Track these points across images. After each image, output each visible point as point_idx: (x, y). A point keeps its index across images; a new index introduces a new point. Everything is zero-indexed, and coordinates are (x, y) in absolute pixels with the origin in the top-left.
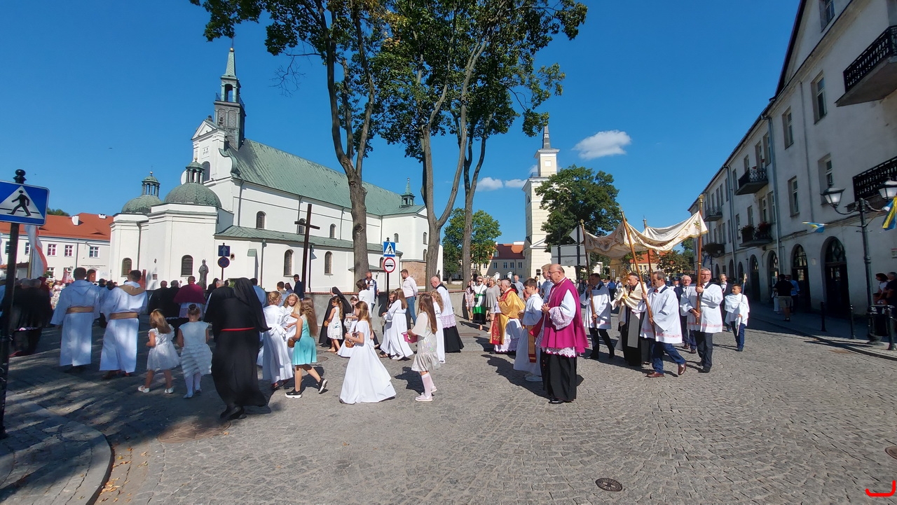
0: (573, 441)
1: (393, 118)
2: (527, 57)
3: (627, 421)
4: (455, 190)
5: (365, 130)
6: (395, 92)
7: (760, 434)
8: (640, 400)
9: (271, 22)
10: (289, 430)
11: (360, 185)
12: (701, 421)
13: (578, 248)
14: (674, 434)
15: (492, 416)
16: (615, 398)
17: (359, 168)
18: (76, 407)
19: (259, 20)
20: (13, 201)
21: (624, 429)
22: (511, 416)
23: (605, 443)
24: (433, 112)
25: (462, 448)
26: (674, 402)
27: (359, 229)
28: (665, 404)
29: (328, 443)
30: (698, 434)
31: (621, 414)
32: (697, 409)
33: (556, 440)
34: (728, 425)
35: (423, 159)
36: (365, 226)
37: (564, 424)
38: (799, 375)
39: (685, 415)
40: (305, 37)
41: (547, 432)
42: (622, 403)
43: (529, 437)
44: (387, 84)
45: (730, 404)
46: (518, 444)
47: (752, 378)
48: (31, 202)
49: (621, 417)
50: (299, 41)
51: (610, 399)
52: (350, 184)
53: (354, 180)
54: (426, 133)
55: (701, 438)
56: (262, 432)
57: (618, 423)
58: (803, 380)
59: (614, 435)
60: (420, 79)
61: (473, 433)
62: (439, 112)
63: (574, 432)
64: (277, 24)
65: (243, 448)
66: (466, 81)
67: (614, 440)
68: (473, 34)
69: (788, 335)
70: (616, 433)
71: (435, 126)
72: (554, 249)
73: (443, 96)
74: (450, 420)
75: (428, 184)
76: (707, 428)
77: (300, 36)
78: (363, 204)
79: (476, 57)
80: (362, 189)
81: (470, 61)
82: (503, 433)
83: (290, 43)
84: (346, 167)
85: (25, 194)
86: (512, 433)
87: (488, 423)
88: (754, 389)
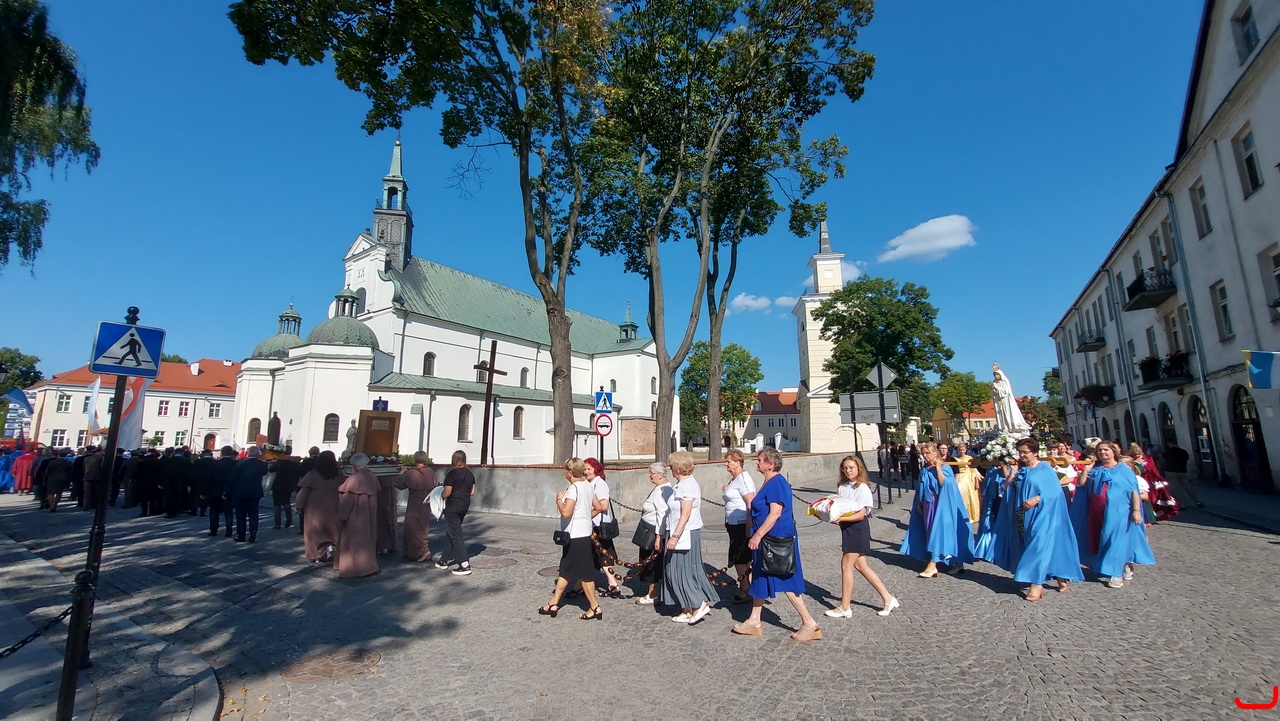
0: (890, 701)
1: (608, 221)
2: (792, 129)
3: (977, 670)
4: (694, 316)
5: (569, 239)
6: (610, 187)
7: (1209, 700)
8: (996, 635)
9: (449, 106)
10: (462, 670)
11: (563, 313)
12: (1101, 674)
13: (881, 397)
14: (1058, 695)
15: (761, 657)
16: (955, 633)
17: (561, 291)
18: (178, 625)
19: (432, 105)
20: (122, 348)
21: (973, 683)
22: (790, 658)
23: (943, 707)
24: (663, 211)
25: (716, 706)
26: (1053, 641)
27: (561, 374)
28: (1037, 644)
29: (517, 691)
30: (1099, 696)
31: (967, 659)
32: (1093, 654)
33: (863, 700)
34: (1149, 682)
35: (649, 275)
36: (569, 370)
37: (874, 673)
38: (1268, 600)
39: (1073, 663)
40: (492, 122)
41: (848, 685)
42: (966, 641)
43: (819, 693)
44: (599, 176)
45: (1149, 647)
46: (803, 703)
47: (1184, 602)
48: (143, 348)
49: (966, 663)
50: (484, 128)
51: (947, 633)
52: (548, 312)
53: (555, 306)
54: (653, 239)
55: (1105, 703)
56: (424, 671)
57: (963, 673)
58: (1275, 608)
59: (957, 694)
60: (644, 168)
61: (731, 683)
62: (670, 209)
63: (891, 687)
64: (456, 107)
65: (397, 694)
66: (707, 166)
67: (957, 702)
68: (714, 104)
69: (1238, 531)
70: (959, 691)
71: (665, 230)
72: (845, 398)
73: (676, 188)
74: (695, 661)
75: (656, 309)
76: (1114, 687)
77: (485, 121)
78: (566, 337)
79: (720, 134)
80: (565, 318)
81: (712, 139)
82: (779, 686)
83: (473, 131)
84: (543, 289)
85: (137, 338)
86: (792, 685)
87: (755, 669)
88: (1189, 622)
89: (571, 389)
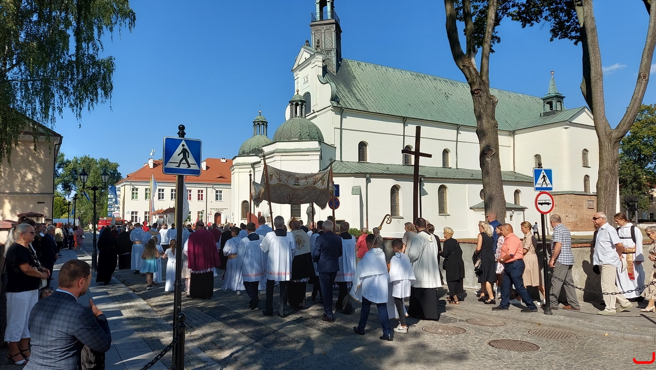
4: (644, 77)
11: (487, 92)
17: (485, 69)
18: (225, 353)
20: (179, 155)
27: (488, 153)
36: (497, 149)
48: (190, 154)
52: (473, 93)
53: (479, 87)
78: (493, 118)
80: (490, 98)
85: (186, 147)
89: (499, 167)
